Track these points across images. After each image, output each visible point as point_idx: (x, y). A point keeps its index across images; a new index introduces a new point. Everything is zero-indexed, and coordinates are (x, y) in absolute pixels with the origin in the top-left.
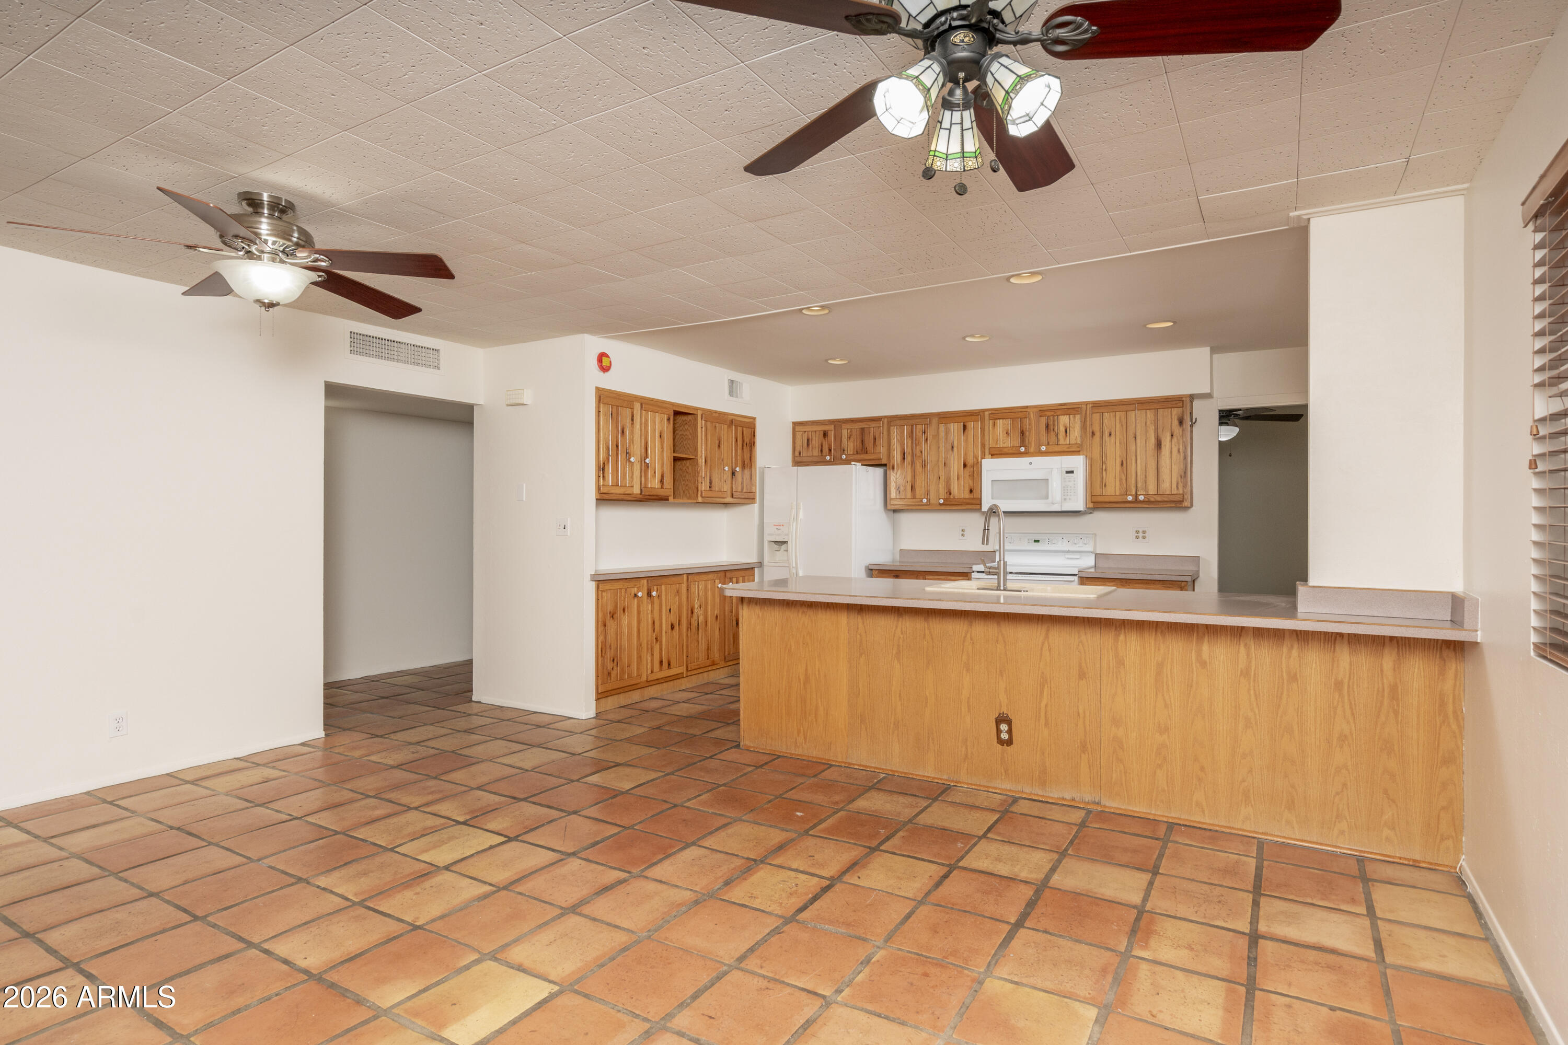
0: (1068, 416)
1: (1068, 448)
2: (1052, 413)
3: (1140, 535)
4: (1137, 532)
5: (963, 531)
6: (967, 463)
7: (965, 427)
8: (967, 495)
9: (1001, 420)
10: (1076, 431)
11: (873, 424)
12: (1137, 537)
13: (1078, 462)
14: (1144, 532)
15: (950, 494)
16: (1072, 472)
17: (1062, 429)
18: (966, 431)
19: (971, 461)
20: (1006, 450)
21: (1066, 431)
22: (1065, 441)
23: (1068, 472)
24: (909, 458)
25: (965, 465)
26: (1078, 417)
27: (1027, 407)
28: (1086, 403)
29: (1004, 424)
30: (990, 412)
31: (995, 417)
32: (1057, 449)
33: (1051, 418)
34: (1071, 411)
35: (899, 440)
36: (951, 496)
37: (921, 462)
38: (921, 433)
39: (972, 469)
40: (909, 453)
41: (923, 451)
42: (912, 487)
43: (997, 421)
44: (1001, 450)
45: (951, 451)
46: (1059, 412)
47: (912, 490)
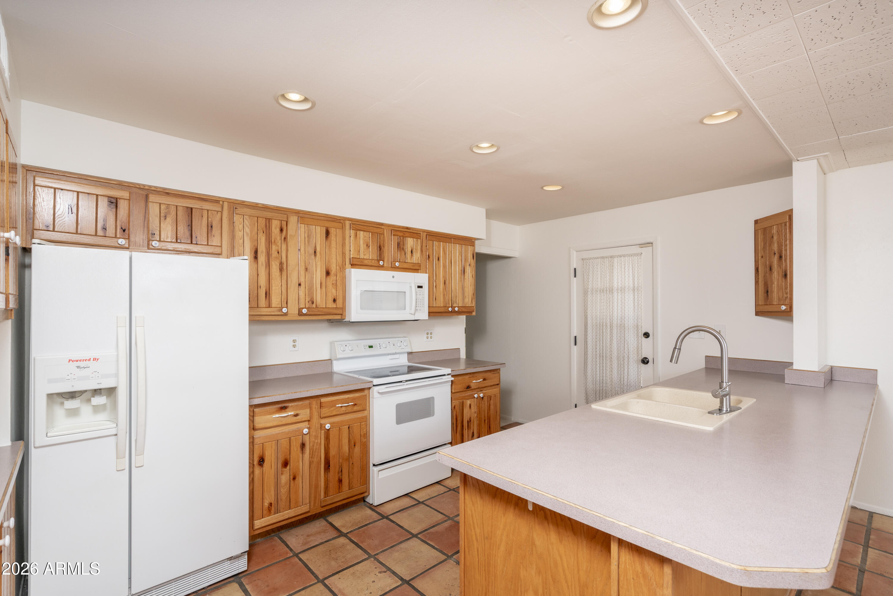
0: (412, 239)
1: (413, 266)
2: (402, 234)
3: (429, 335)
4: (427, 334)
5: (295, 342)
6: (330, 271)
7: (328, 233)
8: (331, 305)
9: (362, 232)
10: (418, 252)
11: (206, 206)
12: (428, 338)
13: (423, 278)
14: (431, 334)
15: (313, 303)
16: (422, 287)
17: (409, 249)
18: (330, 236)
19: (333, 269)
20: (366, 262)
21: (412, 252)
22: (411, 260)
23: (418, 287)
24: (262, 258)
25: (328, 273)
26: (419, 240)
27: (382, 224)
28: (424, 231)
29: (364, 235)
30: (351, 222)
31: (357, 228)
32: (405, 266)
33: (402, 238)
34: (415, 235)
35: (247, 234)
36: (314, 306)
37: (278, 265)
38: (278, 230)
39: (335, 277)
40: (262, 252)
41: (280, 252)
42: (266, 294)
43: (358, 232)
44: (362, 262)
45: (313, 255)
46: (407, 234)
47: (266, 297)
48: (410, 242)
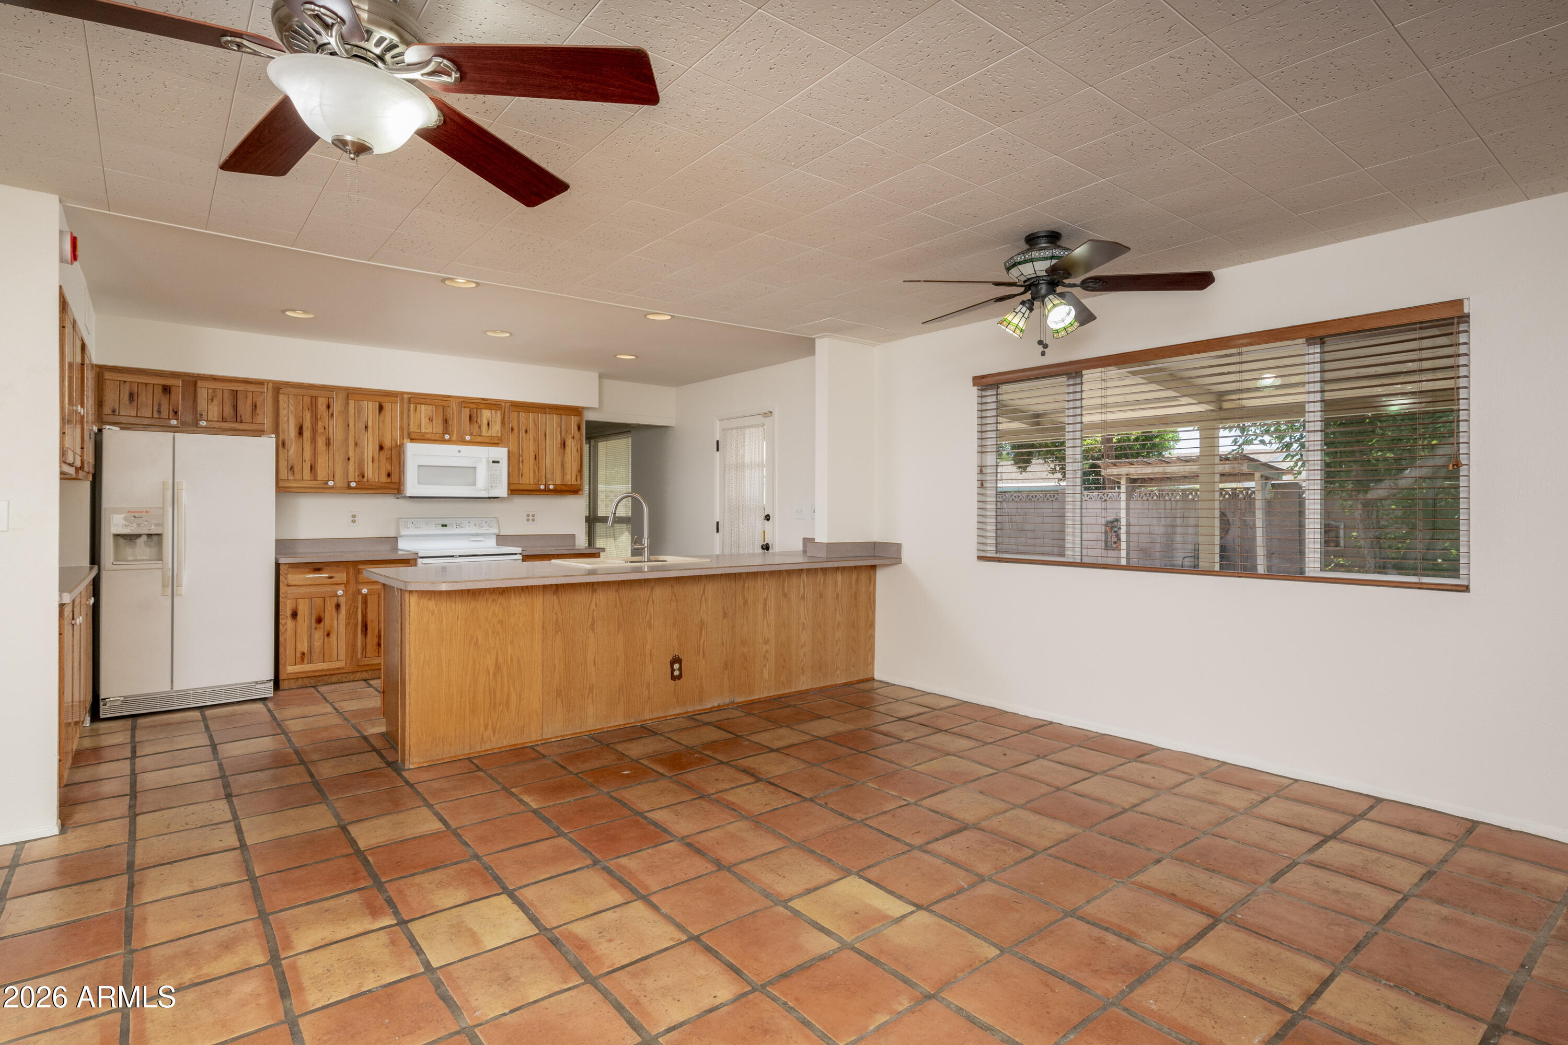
0: (490, 411)
1: (491, 439)
2: (476, 406)
3: (531, 518)
4: (528, 516)
5: (354, 516)
6: (384, 446)
7: (381, 408)
8: (384, 478)
9: (423, 406)
10: (498, 425)
11: (251, 388)
12: (528, 520)
13: (501, 453)
14: (533, 516)
15: (363, 477)
16: (498, 462)
17: (485, 422)
18: (383, 411)
19: (389, 444)
20: (428, 436)
21: (488, 425)
22: (487, 433)
23: (494, 462)
24: (307, 433)
25: (381, 448)
26: (499, 413)
27: (450, 397)
28: (506, 402)
29: (427, 410)
30: (410, 396)
31: (416, 401)
32: (480, 439)
33: (475, 410)
34: (493, 406)
35: (292, 412)
36: (365, 480)
37: (325, 440)
38: (325, 407)
39: (390, 452)
40: (307, 428)
41: (327, 427)
42: (311, 467)
43: (419, 406)
44: (423, 436)
45: (364, 430)
46: (482, 406)
47: (311, 470)
48: (486, 414)
